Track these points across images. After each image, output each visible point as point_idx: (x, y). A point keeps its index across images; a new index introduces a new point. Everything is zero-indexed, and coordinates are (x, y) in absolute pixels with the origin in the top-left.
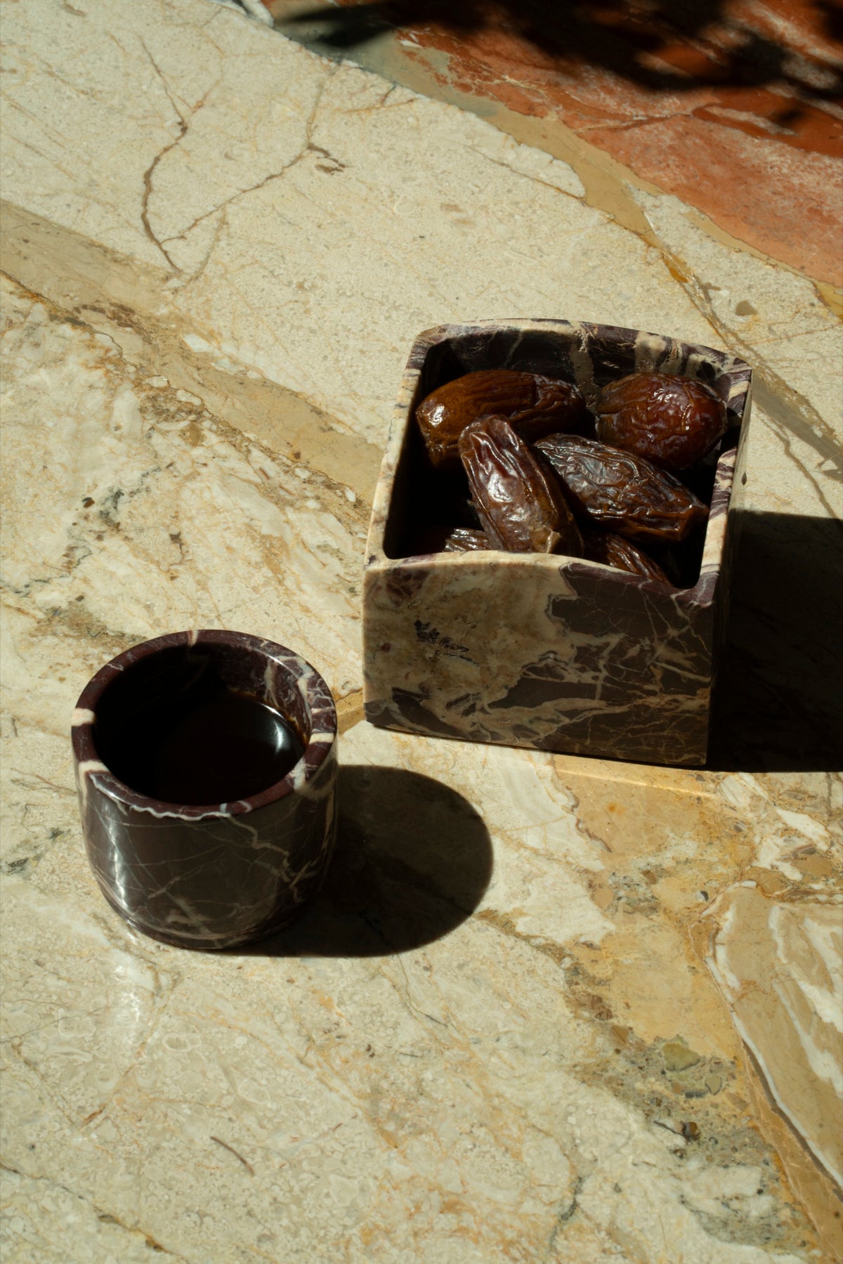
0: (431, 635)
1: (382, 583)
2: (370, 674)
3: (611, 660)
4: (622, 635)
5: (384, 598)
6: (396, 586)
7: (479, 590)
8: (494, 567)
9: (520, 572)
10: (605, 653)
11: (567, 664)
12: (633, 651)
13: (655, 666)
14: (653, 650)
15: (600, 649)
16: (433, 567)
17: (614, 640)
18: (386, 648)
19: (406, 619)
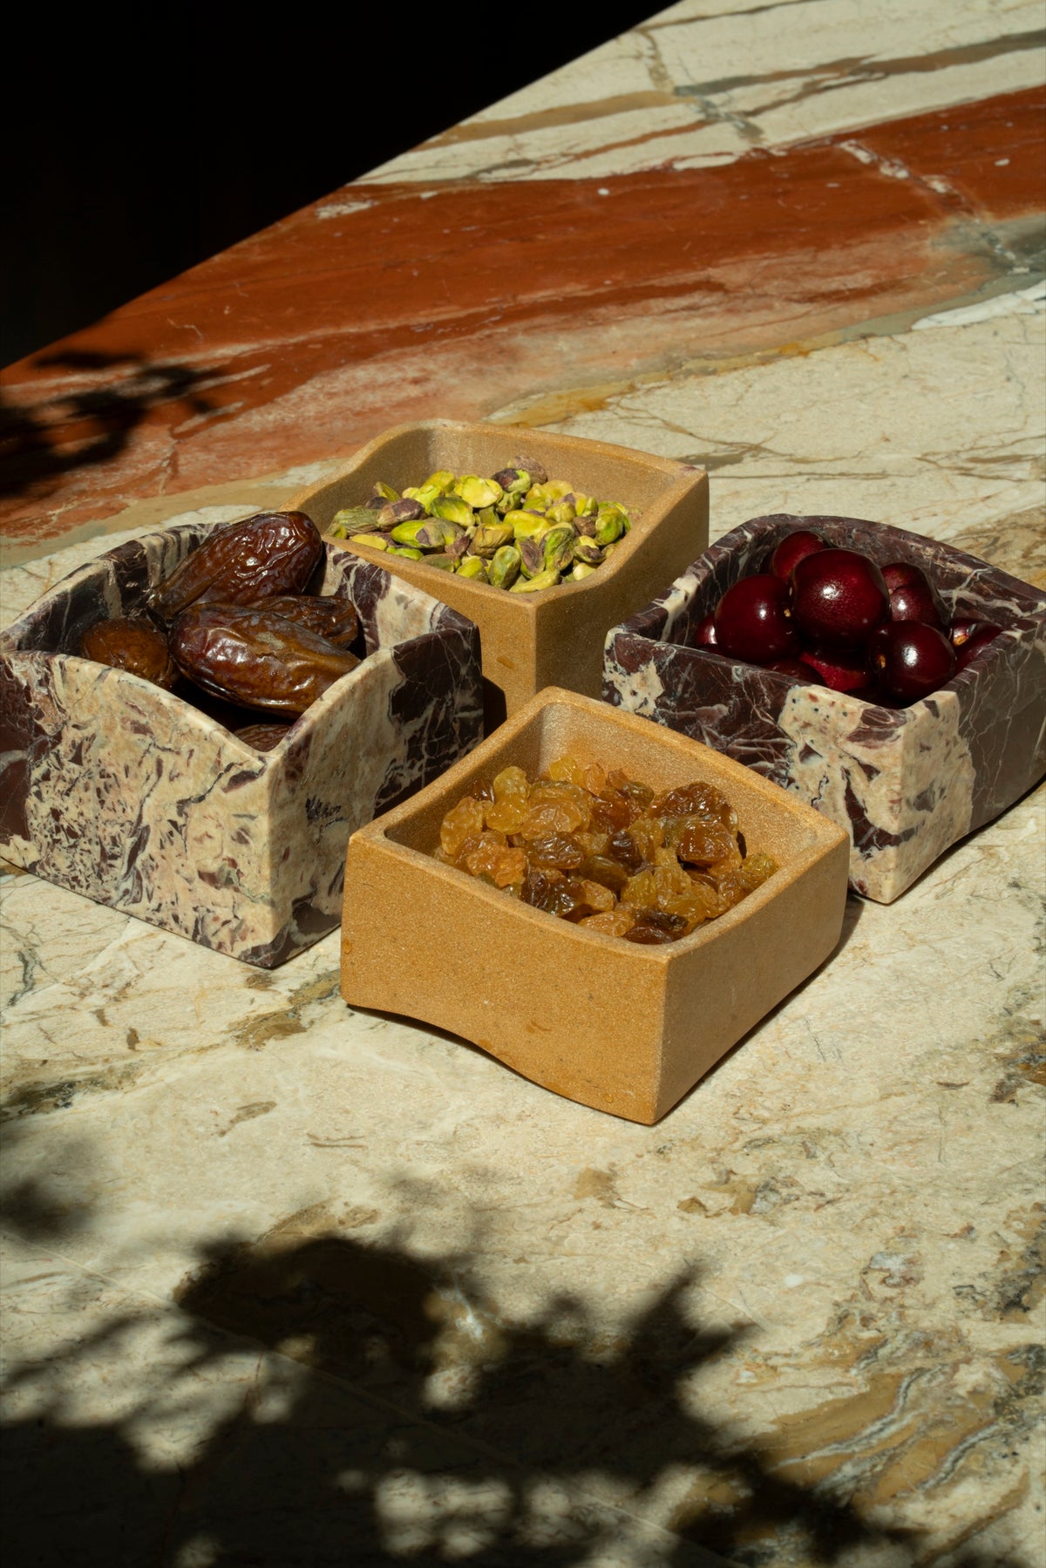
0: (317, 812)
1: (281, 775)
2: (276, 899)
3: (430, 738)
4: (434, 702)
5: (284, 793)
6: (292, 769)
7: (346, 725)
8: (352, 691)
9: (371, 682)
10: (425, 735)
11: (402, 767)
12: (441, 717)
13: (454, 720)
14: (453, 700)
15: (422, 729)
16: (314, 724)
17: (429, 712)
18: (285, 856)
19: (300, 804)
